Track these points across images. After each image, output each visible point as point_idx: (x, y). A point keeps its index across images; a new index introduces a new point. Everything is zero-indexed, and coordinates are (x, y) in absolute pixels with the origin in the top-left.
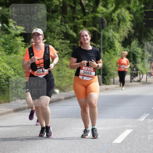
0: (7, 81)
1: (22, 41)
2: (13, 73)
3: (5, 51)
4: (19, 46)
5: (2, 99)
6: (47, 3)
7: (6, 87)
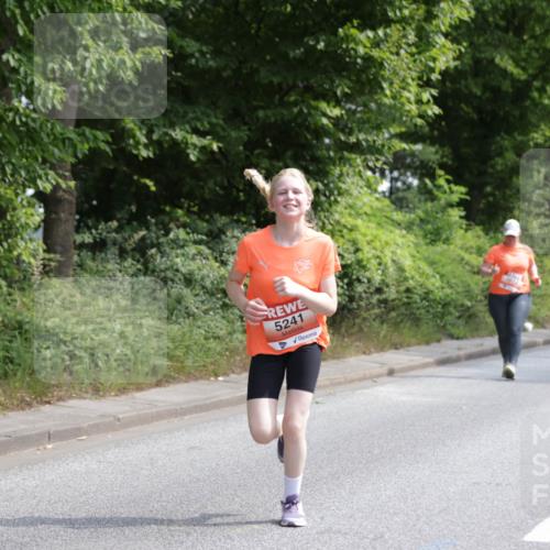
0: (425, 299)
1: (461, 217)
2: (438, 284)
3: (425, 237)
4: (455, 226)
5: (413, 336)
6: (519, 138)
7: (423, 311)
